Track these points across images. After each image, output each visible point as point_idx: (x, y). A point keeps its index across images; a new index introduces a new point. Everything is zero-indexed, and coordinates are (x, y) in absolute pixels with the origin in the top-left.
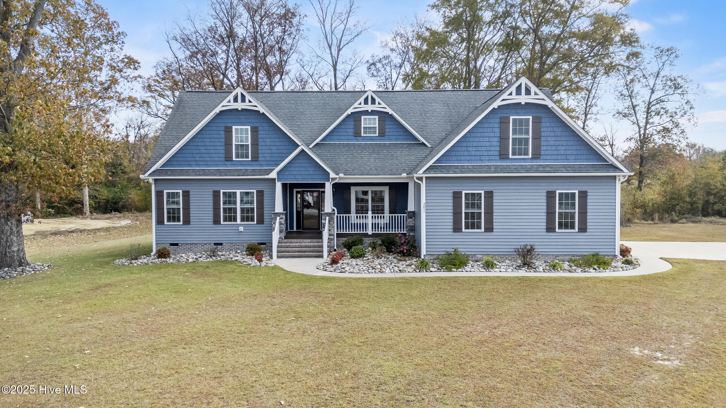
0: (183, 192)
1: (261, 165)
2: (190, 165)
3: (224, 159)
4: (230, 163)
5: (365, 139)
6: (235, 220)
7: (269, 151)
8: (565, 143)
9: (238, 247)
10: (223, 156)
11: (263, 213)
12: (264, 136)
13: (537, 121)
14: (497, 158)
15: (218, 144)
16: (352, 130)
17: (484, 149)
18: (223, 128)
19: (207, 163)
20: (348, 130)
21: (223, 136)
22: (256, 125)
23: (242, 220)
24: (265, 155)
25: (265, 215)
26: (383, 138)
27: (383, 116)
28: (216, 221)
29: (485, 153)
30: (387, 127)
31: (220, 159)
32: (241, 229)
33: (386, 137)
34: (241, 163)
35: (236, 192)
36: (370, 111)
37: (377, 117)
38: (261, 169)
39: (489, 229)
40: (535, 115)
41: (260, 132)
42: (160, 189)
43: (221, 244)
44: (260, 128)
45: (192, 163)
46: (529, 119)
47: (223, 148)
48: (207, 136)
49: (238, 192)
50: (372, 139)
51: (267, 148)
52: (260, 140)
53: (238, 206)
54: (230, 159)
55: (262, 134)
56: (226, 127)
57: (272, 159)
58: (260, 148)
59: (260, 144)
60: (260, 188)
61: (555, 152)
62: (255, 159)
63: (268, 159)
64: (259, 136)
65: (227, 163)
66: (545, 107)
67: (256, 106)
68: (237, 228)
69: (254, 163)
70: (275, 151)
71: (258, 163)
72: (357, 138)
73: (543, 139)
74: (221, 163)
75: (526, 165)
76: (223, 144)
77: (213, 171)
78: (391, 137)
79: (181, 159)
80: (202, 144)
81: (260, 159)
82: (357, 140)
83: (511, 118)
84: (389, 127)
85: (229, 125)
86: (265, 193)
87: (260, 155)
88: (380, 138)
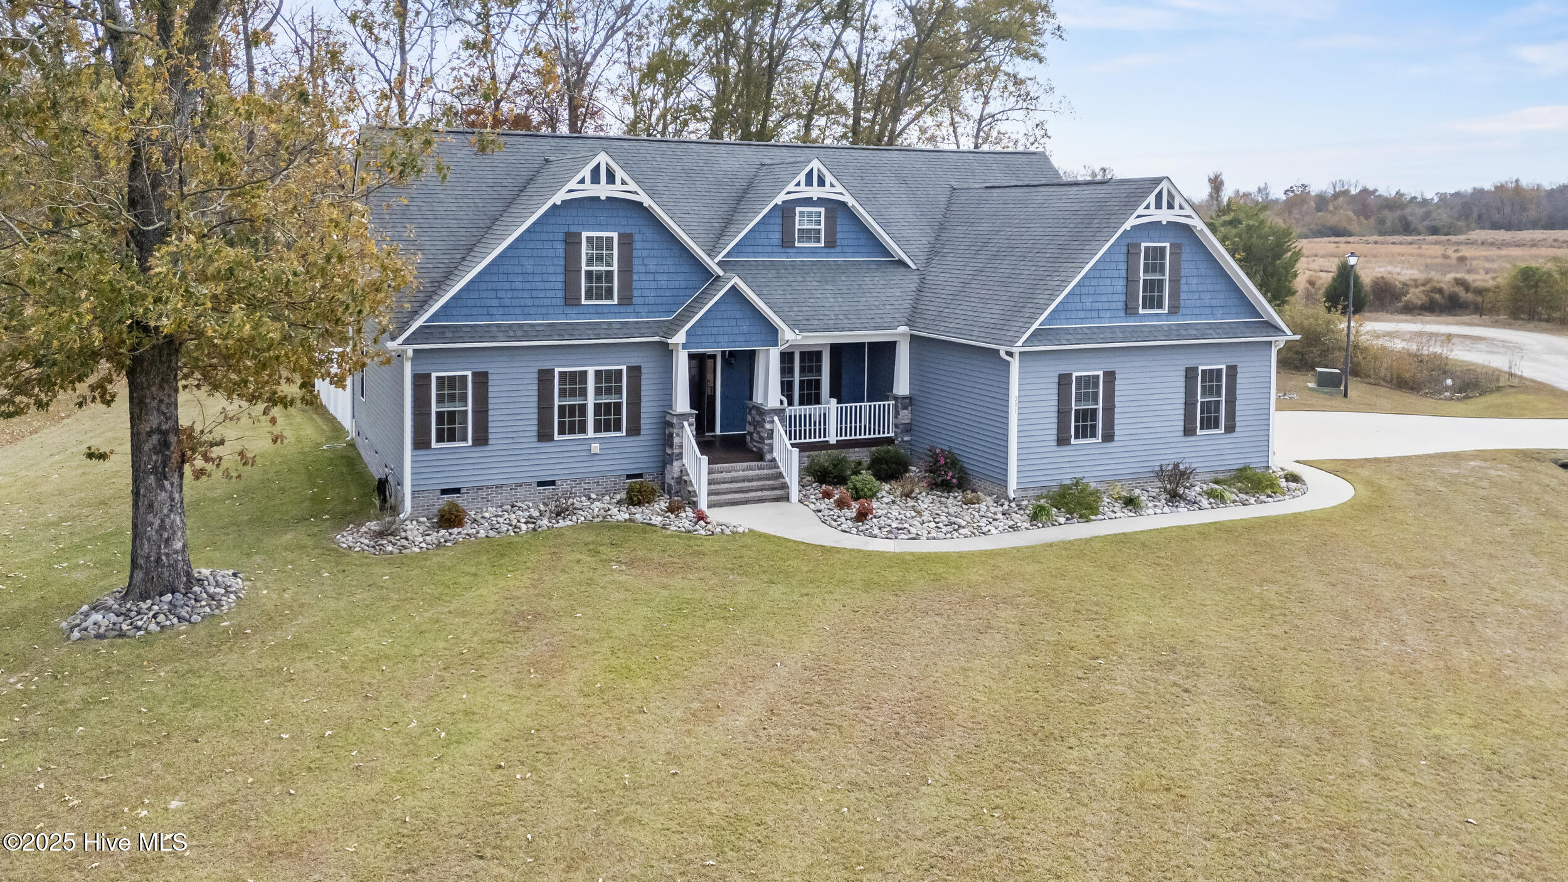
0: (474, 374)
1: (637, 314)
2: (491, 316)
3: (561, 302)
4: (575, 310)
5: (802, 251)
6: (583, 430)
7: (653, 285)
8: (1210, 288)
9: (586, 486)
10: (560, 294)
11: (639, 413)
12: (645, 253)
13: (1176, 249)
14: (1122, 314)
15: (551, 269)
16: (778, 235)
17: (1104, 298)
18: (561, 236)
19: (526, 310)
20: (771, 235)
21: (561, 252)
22: (628, 231)
23: (597, 429)
24: (646, 293)
25: (643, 416)
26: (832, 250)
27: (836, 208)
28: (544, 435)
29: (1106, 305)
30: (839, 228)
31: (554, 302)
32: (595, 447)
33: (838, 249)
34: (598, 311)
35: (585, 372)
36: (815, 199)
37: (822, 210)
38: (637, 322)
39: (1109, 437)
40: (1174, 241)
41: (636, 245)
42: (422, 370)
43: (553, 483)
44: (637, 237)
45: (494, 311)
46: (1165, 247)
47: (561, 278)
48: (528, 253)
49: (591, 371)
50: (813, 252)
51: (651, 277)
52: (635, 262)
53: (591, 401)
54: (575, 302)
55: (640, 249)
56: (568, 234)
57: (660, 300)
58: (635, 277)
59: (635, 269)
60: (634, 362)
61: (1198, 303)
62: (625, 301)
63: (651, 300)
64: (635, 254)
65: (568, 310)
66: (1187, 229)
67: (636, 193)
68: (586, 447)
69: (623, 309)
70: (664, 284)
71: (630, 309)
72: (788, 250)
73: (1183, 281)
74: (557, 310)
75: (1161, 326)
76: (561, 269)
77: (542, 328)
78: (846, 250)
79: (471, 303)
80: (518, 269)
81: (635, 301)
82: (788, 255)
83: (1143, 245)
84: (844, 233)
85: (573, 229)
86: (643, 371)
87: (636, 293)
88: (827, 250)
